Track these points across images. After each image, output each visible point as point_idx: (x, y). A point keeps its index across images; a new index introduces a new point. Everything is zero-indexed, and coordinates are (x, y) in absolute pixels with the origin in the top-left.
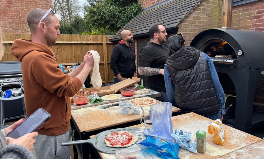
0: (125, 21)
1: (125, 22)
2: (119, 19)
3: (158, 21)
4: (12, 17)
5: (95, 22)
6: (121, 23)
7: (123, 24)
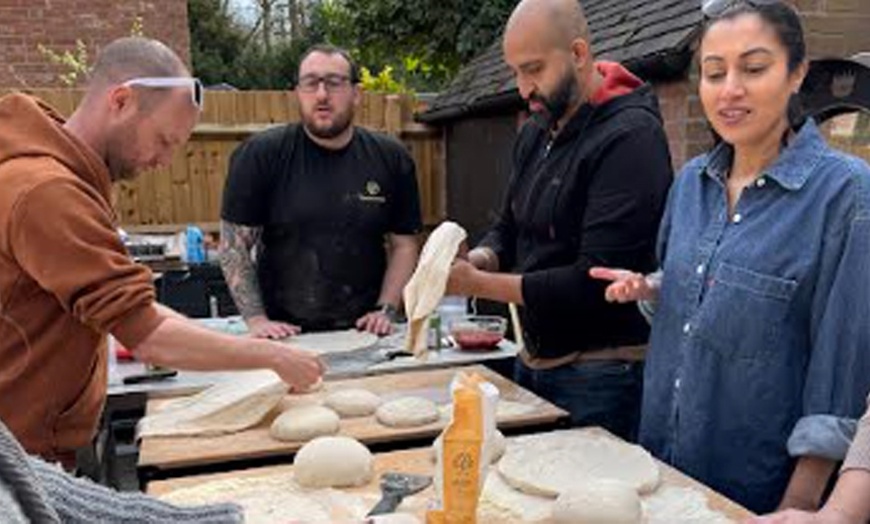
0: (493, 23)
1: (493, 28)
2: (466, 14)
3: (622, 21)
4: (13, 12)
5: (372, 30)
6: (477, 32)
7: (483, 34)
